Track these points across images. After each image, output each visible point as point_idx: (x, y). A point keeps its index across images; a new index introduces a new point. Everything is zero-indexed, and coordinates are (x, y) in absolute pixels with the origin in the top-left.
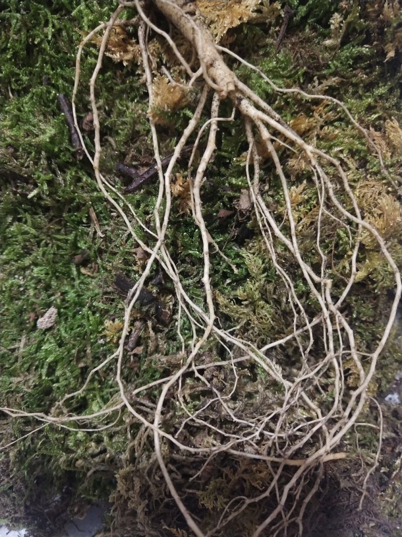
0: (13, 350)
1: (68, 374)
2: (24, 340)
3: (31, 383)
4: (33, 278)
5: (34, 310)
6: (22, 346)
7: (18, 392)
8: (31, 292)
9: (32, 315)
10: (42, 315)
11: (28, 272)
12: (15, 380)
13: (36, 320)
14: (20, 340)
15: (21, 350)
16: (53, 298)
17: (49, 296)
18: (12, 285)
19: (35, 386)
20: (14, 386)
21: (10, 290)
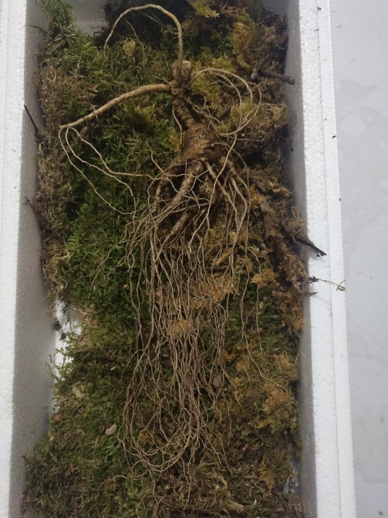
0: (91, 445)
1: (119, 461)
2: (97, 440)
3: (98, 464)
4: (107, 408)
5: (105, 424)
6: (96, 443)
7: (91, 468)
8: (105, 415)
9: (104, 427)
10: (109, 427)
11: (104, 404)
12: (90, 461)
13: (105, 430)
14: (95, 440)
15: (96, 445)
16: (115, 419)
17: (114, 418)
18: (96, 410)
19: (100, 465)
20: (89, 465)
21: (95, 413)
